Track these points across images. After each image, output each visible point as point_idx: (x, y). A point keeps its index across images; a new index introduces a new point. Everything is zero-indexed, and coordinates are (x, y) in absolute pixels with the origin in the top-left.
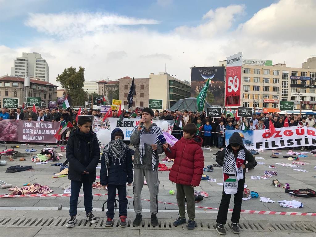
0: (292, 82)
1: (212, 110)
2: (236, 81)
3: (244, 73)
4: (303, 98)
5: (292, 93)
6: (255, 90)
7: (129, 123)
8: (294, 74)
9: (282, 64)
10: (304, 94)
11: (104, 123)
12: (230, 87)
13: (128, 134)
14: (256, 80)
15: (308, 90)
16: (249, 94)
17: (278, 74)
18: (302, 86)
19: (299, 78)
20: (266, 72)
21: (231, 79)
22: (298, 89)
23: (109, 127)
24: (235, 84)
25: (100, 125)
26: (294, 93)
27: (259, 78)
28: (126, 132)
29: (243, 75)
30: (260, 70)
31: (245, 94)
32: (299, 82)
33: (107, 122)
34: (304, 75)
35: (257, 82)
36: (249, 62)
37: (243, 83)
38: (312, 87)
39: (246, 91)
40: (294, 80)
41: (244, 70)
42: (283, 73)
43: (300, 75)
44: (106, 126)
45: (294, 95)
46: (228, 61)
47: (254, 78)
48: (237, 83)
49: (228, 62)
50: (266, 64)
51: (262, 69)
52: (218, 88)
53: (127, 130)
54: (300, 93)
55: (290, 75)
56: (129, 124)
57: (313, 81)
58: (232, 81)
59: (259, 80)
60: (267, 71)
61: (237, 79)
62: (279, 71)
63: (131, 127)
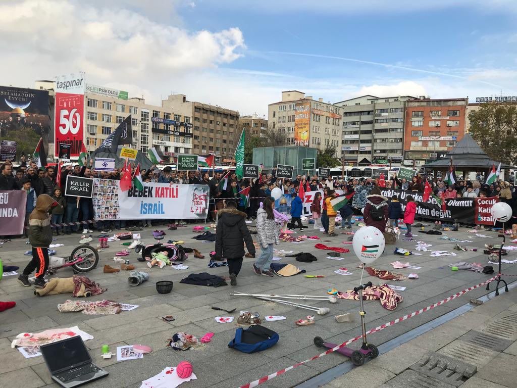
0: (153, 125)
1: (249, 168)
2: (75, 117)
3: (88, 105)
4: (166, 148)
5: (154, 141)
6: (105, 133)
7: (146, 190)
8: (156, 114)
9: (139, 99)
10: (168, 144)
11: (109, 191)
12: (64, 126)
13: (143, 210)
14: (106, 119)
15: (172, 137)
16: (96, 139)
17: (135, 111)
18: (165, 132)
19: (162, 121)
20: (119, 108)
21: (64, 112)
22: (161, 135)
23: (116, 197)
24: (73, 122)
25: (102, 193)
26: (156, 141)
27: (111, 116)
28: (142, 204)
29: (86, 109)
30: (111, 103)
31: (91, 139)
32: (162, 127)
33: (114, 188)
34: (167, 117)
35: (108, 121)
36: (96, 91)
37: (86, 122)
38: (177, 134)
39: (91, 134)
40: (156, 123)
41: (89, 102)
42: (142, 112)
43: (163, 118)
44: (112, 195)
45: (156, 144)
46: (58, 83)
47: (103, 115)
48: (76, 120)
49: (59, 85)
50: (120, 97)
51: (115, 102)
52: (38, 125)
53: (142, 202)
54: (163, 142)
55: (151, 115)
56: (146, 192)
57: (177, 127)
58: (67, 117)
59: (110, 118)
60: (121, 106)
61: (77, 115)
62: (137, 108)
63: (149, 197)
